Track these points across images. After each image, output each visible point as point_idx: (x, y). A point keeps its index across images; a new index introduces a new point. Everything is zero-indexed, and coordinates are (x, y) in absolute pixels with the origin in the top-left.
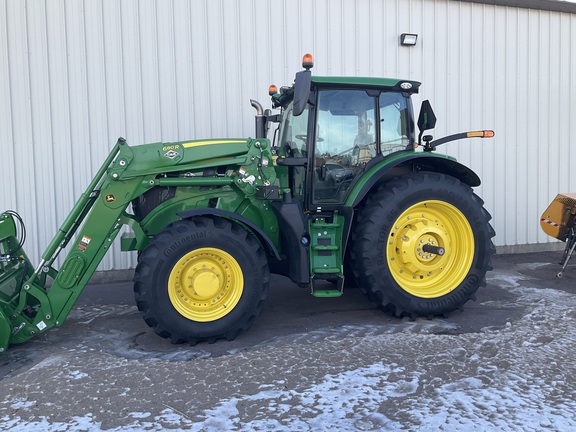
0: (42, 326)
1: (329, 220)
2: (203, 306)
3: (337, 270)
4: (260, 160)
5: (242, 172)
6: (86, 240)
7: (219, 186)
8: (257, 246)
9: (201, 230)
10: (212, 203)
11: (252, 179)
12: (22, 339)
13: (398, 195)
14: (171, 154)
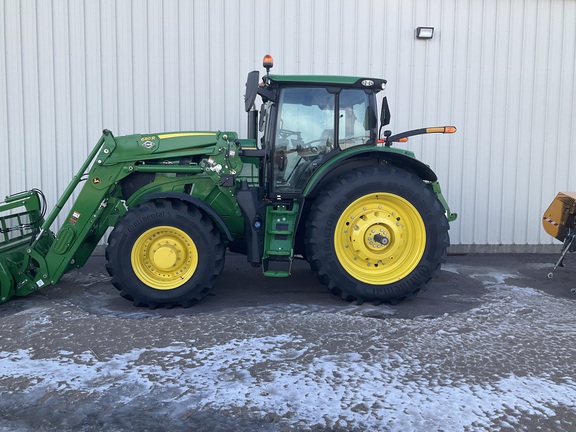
0: (40, 283)
1: (289, 208)
2: (166, 276)
3: (288, 254)
4: (228, 152)
5: (210, 161)
6: (76, 215)
7: (194, 173)
8: (211, 227)
9: (160, 210)
10: (188, 187)
11: (219, 168)
12: (25, 293)
13: (346, 187)
14: (149, 144)
